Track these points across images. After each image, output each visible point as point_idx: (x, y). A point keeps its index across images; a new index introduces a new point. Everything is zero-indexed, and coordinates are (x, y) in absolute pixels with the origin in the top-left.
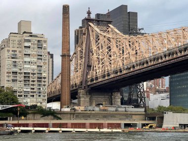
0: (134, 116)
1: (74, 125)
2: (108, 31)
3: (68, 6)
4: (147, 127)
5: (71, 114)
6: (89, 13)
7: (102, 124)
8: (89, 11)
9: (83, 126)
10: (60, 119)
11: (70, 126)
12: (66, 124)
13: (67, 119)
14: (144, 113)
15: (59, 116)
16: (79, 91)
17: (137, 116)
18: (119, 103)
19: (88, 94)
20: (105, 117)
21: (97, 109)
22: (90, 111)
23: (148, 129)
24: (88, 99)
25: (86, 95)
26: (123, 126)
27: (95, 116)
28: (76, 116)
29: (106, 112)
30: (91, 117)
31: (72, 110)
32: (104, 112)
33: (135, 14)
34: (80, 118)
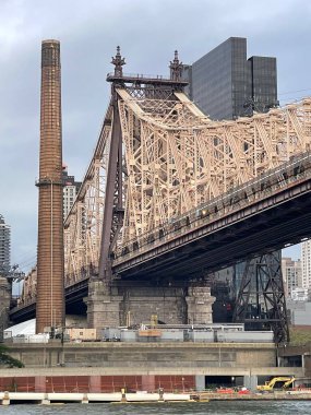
0: (240, 356)
1: (56, 384)
2: (175, 112)
3: (57, 45)
4: (266, 387)
5: (50, 350)
6: (118, 62)
7: (139, 378)
8: (118, 56)
9: (83, 384)
10: (20, 365)
11: (43, 386)
12: (32, 380)
13: (39, 365)
14: (272, 345)
15: (16, 356)
16: (90, 285)
17: (251, 355)
18: (208, 318)
19: (115, 291)
20: (153, 357)
21: (129, 335)
22: (108, 340)
23: (270, 392)
24: (114, 308)
25: (111, 294)
26: (201, 384)
27: (125, 354)
28: (67, 356)
29: (155, 344)
30: (112, 357)
31: (54, 340)
32: (149, 345)
33: (271, 63)
34: (78, 363)
